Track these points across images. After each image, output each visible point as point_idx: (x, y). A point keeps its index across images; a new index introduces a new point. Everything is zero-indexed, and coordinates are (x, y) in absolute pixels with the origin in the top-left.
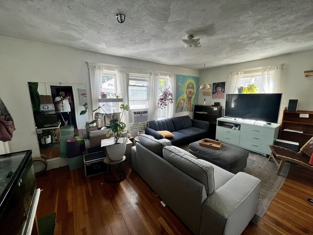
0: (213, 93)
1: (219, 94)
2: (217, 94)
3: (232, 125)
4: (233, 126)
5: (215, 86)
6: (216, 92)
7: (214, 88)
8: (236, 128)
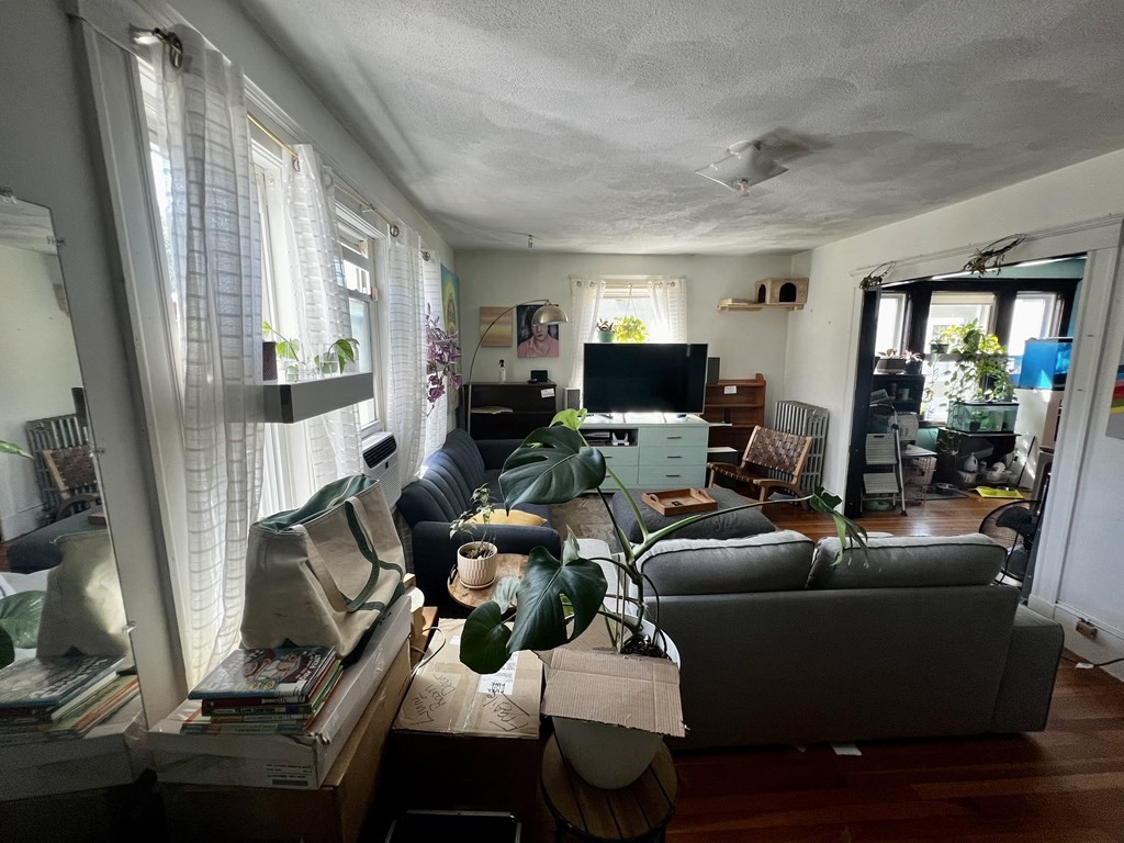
0: (521, 340)
1: (540, 344)
2: (535, 343)
3: (608, 435)
4: (611, 438)
5: (524, 317)
6: (530, 337)
7: (523, 323)
8: (621, 441)
